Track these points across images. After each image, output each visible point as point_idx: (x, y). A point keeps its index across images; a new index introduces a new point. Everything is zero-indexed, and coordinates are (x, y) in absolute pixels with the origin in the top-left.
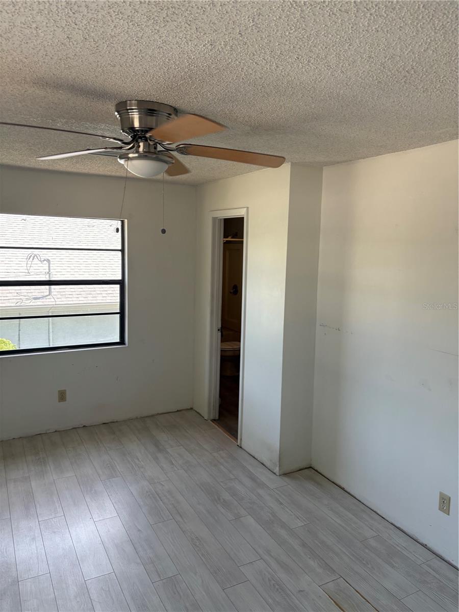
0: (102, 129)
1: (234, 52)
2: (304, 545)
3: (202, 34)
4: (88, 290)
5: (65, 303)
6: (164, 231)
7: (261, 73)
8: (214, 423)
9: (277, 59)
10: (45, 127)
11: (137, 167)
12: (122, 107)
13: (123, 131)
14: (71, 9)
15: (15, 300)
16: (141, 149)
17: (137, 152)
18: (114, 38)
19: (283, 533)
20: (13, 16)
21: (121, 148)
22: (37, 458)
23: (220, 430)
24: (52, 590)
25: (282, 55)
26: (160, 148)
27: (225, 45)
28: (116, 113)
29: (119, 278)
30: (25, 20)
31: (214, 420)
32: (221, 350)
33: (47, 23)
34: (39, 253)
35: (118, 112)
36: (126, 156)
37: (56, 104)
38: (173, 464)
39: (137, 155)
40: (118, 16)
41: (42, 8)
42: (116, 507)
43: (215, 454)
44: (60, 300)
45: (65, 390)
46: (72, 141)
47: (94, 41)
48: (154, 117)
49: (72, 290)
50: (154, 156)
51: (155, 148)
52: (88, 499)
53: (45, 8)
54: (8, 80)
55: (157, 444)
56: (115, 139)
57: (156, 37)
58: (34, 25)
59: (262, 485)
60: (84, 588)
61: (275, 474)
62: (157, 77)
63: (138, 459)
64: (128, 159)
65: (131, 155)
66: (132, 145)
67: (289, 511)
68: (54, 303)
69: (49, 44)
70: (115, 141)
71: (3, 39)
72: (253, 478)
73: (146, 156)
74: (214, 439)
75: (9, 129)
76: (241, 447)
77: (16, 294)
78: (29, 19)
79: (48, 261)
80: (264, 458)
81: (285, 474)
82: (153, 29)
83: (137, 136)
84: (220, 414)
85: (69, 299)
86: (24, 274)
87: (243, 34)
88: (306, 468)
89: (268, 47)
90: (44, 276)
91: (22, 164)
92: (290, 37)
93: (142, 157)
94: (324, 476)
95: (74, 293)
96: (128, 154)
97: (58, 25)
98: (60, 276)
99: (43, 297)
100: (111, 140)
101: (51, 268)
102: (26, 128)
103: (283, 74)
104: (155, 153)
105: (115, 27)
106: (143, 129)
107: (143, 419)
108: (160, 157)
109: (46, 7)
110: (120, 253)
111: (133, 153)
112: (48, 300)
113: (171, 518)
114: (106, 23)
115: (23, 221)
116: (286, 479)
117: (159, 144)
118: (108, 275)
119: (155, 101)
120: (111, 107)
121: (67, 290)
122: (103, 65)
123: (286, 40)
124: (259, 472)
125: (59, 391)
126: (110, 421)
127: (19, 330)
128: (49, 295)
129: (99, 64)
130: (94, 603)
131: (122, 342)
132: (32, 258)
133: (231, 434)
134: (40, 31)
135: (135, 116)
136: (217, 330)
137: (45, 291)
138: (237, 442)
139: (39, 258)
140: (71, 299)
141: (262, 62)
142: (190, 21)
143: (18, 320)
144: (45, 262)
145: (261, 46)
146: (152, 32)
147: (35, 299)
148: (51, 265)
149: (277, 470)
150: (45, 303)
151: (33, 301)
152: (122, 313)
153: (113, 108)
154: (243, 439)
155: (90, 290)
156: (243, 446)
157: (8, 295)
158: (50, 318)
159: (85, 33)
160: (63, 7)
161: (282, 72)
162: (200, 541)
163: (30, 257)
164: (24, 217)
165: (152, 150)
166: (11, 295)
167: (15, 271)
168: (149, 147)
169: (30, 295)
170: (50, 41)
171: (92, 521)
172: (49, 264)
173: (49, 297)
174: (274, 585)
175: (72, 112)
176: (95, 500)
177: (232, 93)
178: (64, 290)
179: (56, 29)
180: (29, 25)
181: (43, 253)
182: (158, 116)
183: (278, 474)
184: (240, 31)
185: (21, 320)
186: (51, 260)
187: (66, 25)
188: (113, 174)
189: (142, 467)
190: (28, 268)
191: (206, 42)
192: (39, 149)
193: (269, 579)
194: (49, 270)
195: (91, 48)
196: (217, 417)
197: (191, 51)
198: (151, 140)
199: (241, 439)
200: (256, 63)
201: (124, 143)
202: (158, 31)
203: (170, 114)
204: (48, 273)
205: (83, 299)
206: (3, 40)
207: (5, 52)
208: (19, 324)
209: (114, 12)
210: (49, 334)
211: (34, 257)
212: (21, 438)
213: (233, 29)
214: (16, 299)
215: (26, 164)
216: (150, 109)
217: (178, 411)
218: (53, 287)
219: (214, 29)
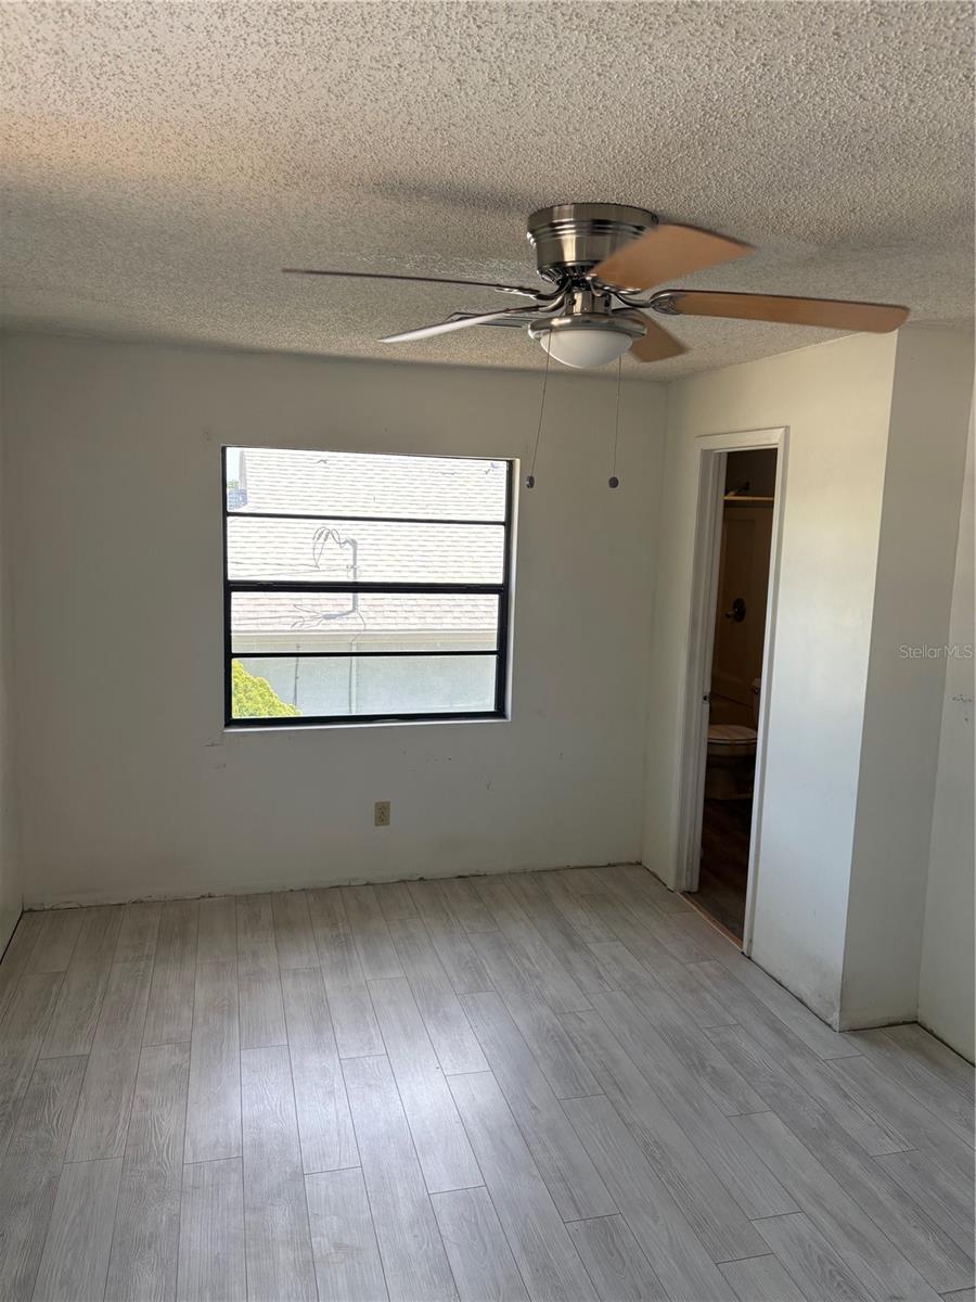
0: (494, 270)
1: (813, 78)
2: (901, 1196)
3: (747, 44)
4: (425, 602)
5: (383, 627)
6: (614, 483)
7: (868, 119)
8: (686, 897)
9: (914, 82)
10: (380, 273)
11: (567, 346)
12: (543, 222)
13: (542, 273)
14: (474, 19)
15: (289, 619)
16: (577, 308)
17: (569, 314)
18: (554, 72)
19: (852, 1163)
20: (358, 46)
21: (536, 308)
22: (334, 934)
23: (702, 915)
24: (365, 1203)
25: (930, 72)
26: (616, 303)
27: (797, 63)
28: (529, 235)
29: (499, 580)
30: (381, 51)
31: (688, 894)
32: (709, 743)
33: (422, 54)
34: (336, 527)
35: (531, 232)
36: (546, 324)
37: (411, 224)
38: (601, 977)
39: (568, 321)
40: (569, 24)
41: (417, 22)
42: (487, 1052)
43: (692, 966)
44: (371, 621)
45: (388, 803)
46: (428, 298)
47: (510, 83)
48: (608, 238)
49: (396, 602)
50: (605, 321)
51: (607, 304)
52: (433, 1031)
53: (423, 23)
54: (328, 180)
55: (567, 933)
56: (521, 289)
57: (645, 60)
58: (396, 62)
59: (799, 1048)
60: (426, 1211)
61: (830, 1026)
62: (629, 150)
63: (529, 959)
64: (552, 329)
65: (555, 322)
66: (559, 299)
67: (864, 1115)
68: (362, 627)
69: (420, 98)
70: (521, 293)
71: (333, 96)
72: (778, 1030)
73: (588, 321)
74: (688, 934)
75: (314, 280)
76: (749, 958)
77: (292, 608)
78: (389, 49)
79: (354, 543)
80: (804, 989)
81: (854, 1031)
82: (640, 43)
83: (570, 281)
84: (702, 881)
85: (390, 621)
86: (308, 568)
87: (843, 33)
88: (904, 1023)
89: (899, 58)
90: (345, 573)
91: (327, 351)
92: (958, 29)
93: (579, 324)
94: (949, 1047)
95: (400, 609)
96: (551, 319)
97: (443, 57)
98: (375, 574)
99: (342, 615)
100: (515, 292)
101: (358, 557)
102: (345, 278)
103: (922, 116)
104: (606, 315)
105: (559, 47)
106: (584, 264)
107: (537, 874)
108: (618, 321)
109: (427, 21)
110: (502, 529)
111: (560, 317)
112: (350, 621)
113: (600, 1090)
114: (542, 41)
115: (322, 464)
116: (856, 1041)
117: (616, 294)
118: (465, 575)
119: (615, 201)
120: (520, 223)
121: (386, 602)
122: (519, 134)
123: (946, 38)
124: (790, 1016)
125: (377, 804)
126: (473, 872)
127: (296, 678)
128: (353, 611)
129: (512, 131)
130: (447, 1245)
131: (500, 712)
132: (323, 536)
133: (726, 926)
134: (407, 72)
135: (568, 237)
136: (701, 698)
137: (346, 602)
138: (741, 946)
139: (336, 536)
140: (393, 621)
141: (877, 92)
142: (725, 17)
143: (294, 658)
144: (348, 545)
145: (881, 56)
146: (636, 51)
147: (328, 617)
148: (358, 552)
149: (834, 1018)
150: (346, 628)
151: (325, 621)
152: (501, 653)
153: (523, 225)
154: (754, 940)
155: (430, 603)
156: (753, 956)
157: (278, 608)
158: (354, 658)
159: (495, 67)
160: (460, 16)
161: (920, 111)
162: (663, 1151)
163: (320, 536)
164: (325, 455)
165: (600, 308)
166: (282, 608)
167: (292, 562)
168: (593, 302)
169: (317, 609)
170: (422, 93)
171: (439, 1074)
172: (355, 549)
173: (352, 615)
174: (830, 1272)
175: (438, 238)
176: (445, 1032)
177: (790, 169)
178: (382, 602)
179: (437, 63)
180: (386, 63)
181: (344, 527)
182: (616, 234)
183: (837, 1029)
184: (837, 28)
185: (301, 659)
186: (359, 542)
187: (459, 54)
188: (498, 363)
189: (538, 977)
190: (317, 557)
191: (754, 61)
192: (362, 318)
193: (819, 1257)
194: (355, 560)
195: (501, 99)
196: (695, 888)
197: (715, 83)
198: (596, 288)
199: (751, 941)
200: (861, 96)
201: (540, 297)
202: (650, 47)
203: (640, 228)
204: (352, 567)
205: (416, 621)
206: (331, 99)
207: (331, 124)
208: (297, 665)
209: (563, 14)
210: (350, 687)
211: (327, 536)
212: (303, 890)
213: (823, 24)
214: (293, 617)
215: (334, 350)
216: (599, 222)
217: (609, 865)
218: (361, 595)
219: (778, 30)
